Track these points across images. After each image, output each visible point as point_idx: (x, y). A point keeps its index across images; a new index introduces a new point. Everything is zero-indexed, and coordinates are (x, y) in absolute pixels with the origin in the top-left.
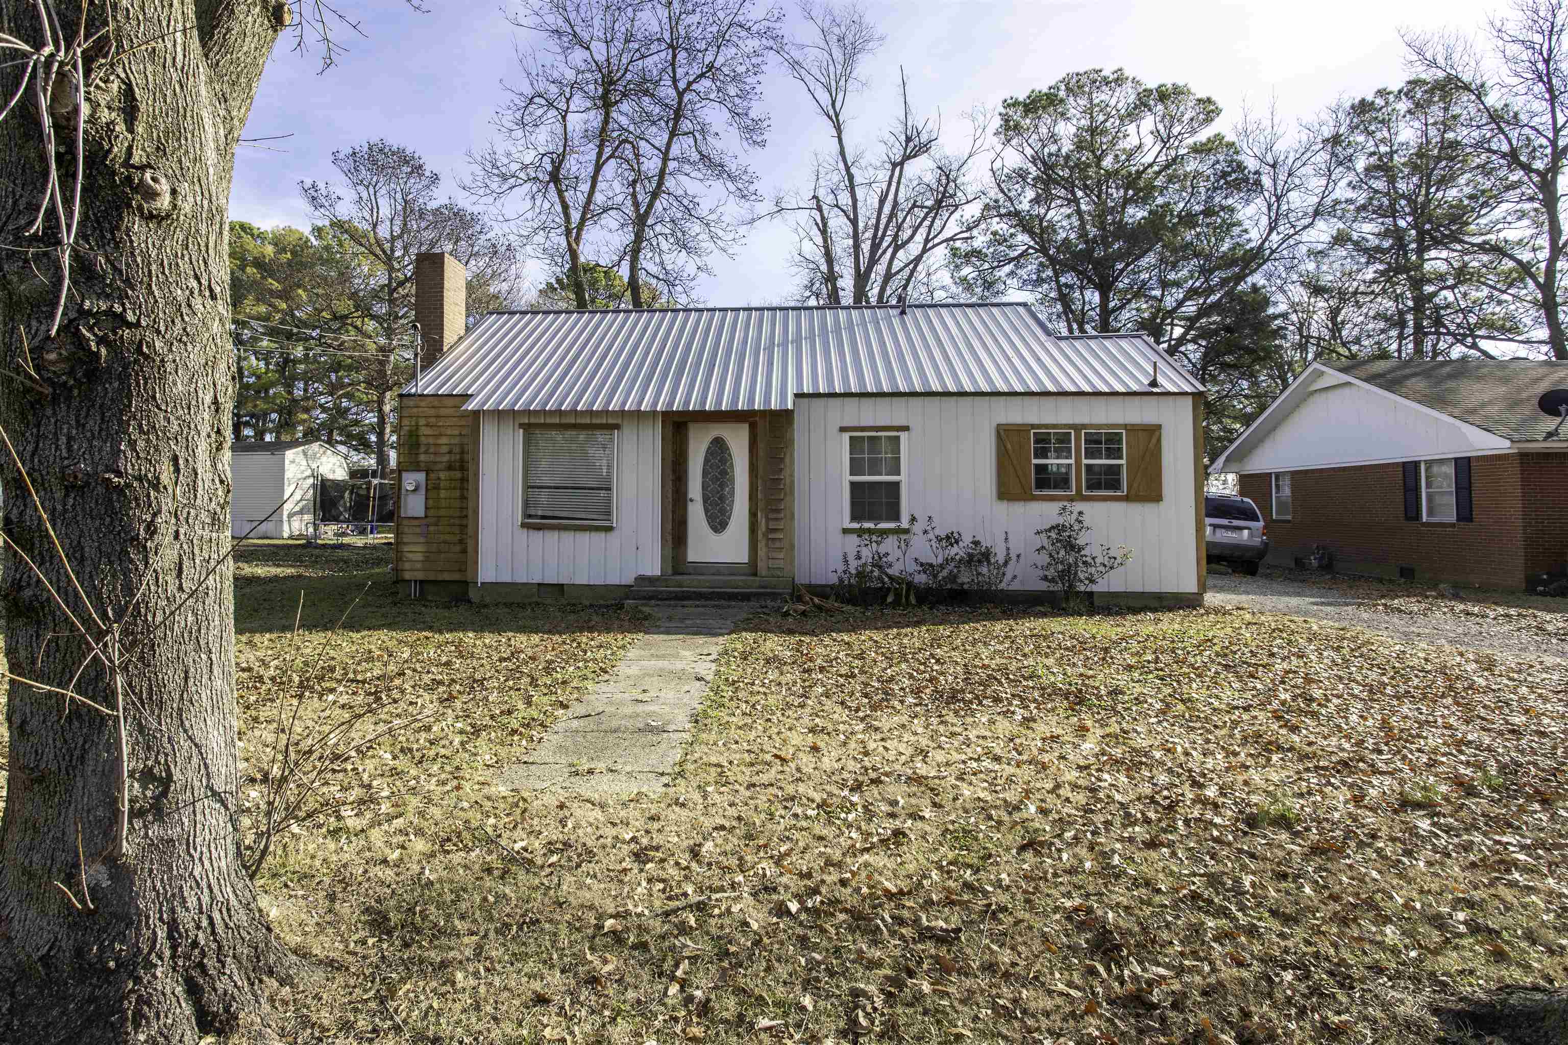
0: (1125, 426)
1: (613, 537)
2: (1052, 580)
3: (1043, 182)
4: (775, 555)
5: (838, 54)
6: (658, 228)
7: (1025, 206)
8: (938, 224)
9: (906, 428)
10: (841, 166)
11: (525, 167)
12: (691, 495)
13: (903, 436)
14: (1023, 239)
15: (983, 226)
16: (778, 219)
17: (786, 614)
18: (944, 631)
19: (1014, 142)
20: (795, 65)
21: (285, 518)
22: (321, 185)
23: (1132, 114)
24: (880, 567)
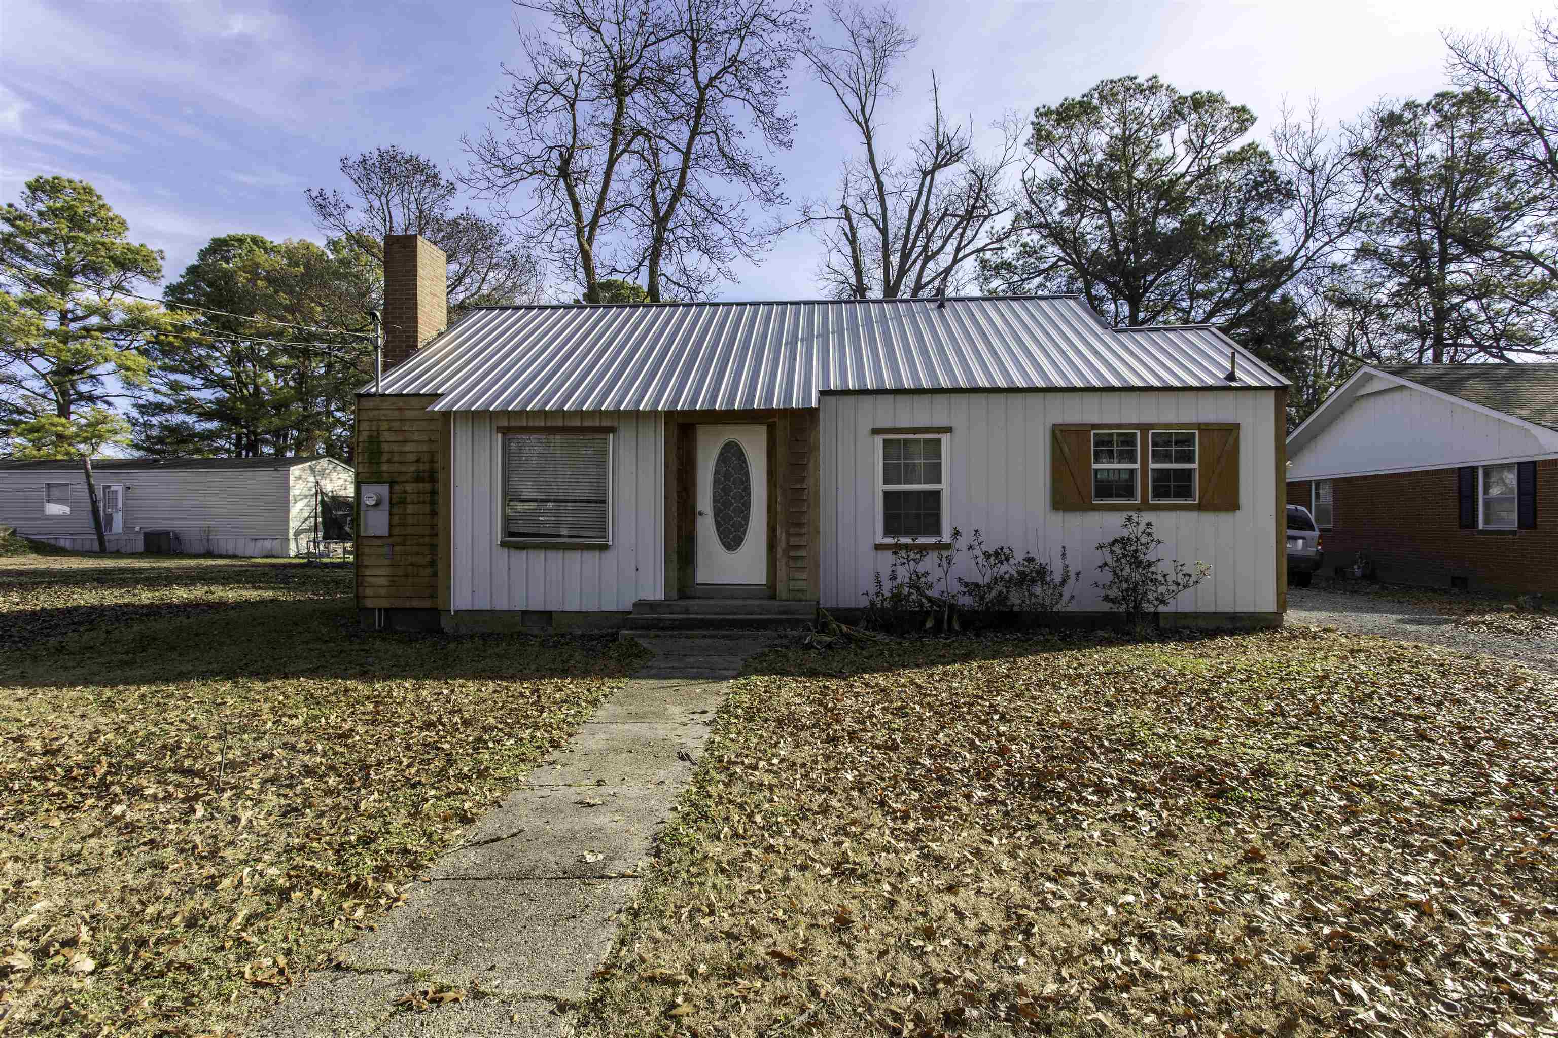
0: (1199, 426)
1: (609, 556)
2: (1113, 601)
3: (1074, 194)
4: (798, 575)
5: (867, 55)
6: (679, 232)
7: (1055, 215)
8: (969, 233)
9: (948, 430)
10: (871, 173)
11: (530, 160)
12: (699, 508)
13: (945, 439)
14: (1053, 251)
15: (1013, 238)
16: (806, 228)
17: (809, 647)
18: (1000, 667)
19: (1046, 152)
20: (823, 68)
21: (291, 536)
22: (329, 194)
23: (1166, 123)
24: (918, 589)
